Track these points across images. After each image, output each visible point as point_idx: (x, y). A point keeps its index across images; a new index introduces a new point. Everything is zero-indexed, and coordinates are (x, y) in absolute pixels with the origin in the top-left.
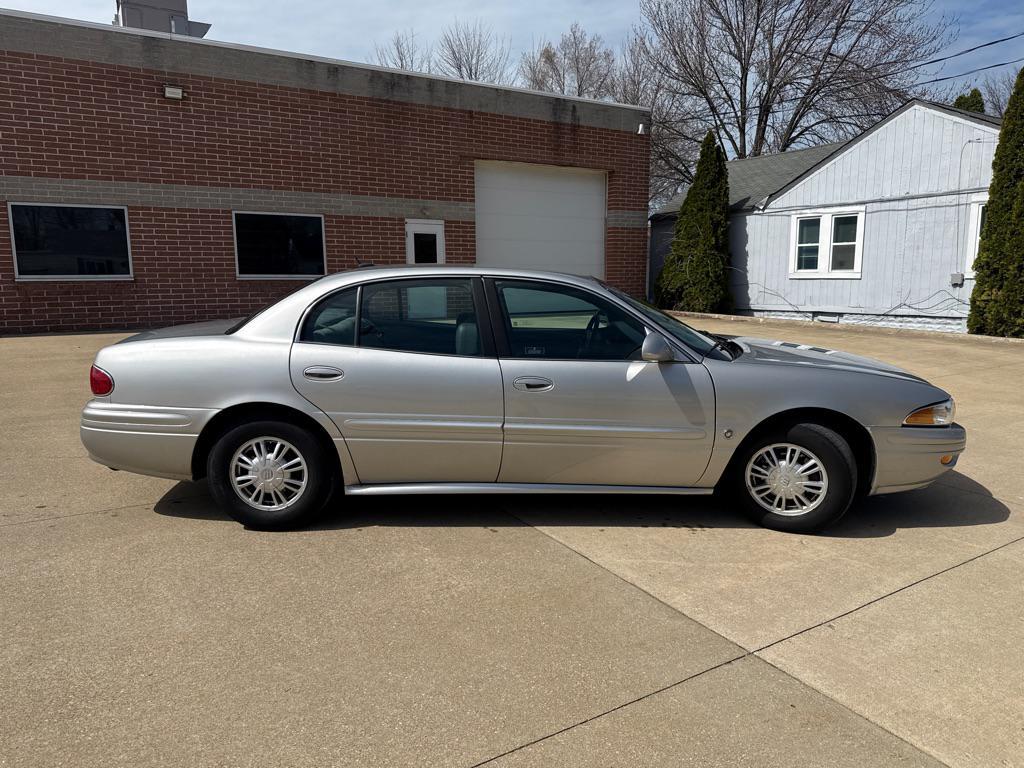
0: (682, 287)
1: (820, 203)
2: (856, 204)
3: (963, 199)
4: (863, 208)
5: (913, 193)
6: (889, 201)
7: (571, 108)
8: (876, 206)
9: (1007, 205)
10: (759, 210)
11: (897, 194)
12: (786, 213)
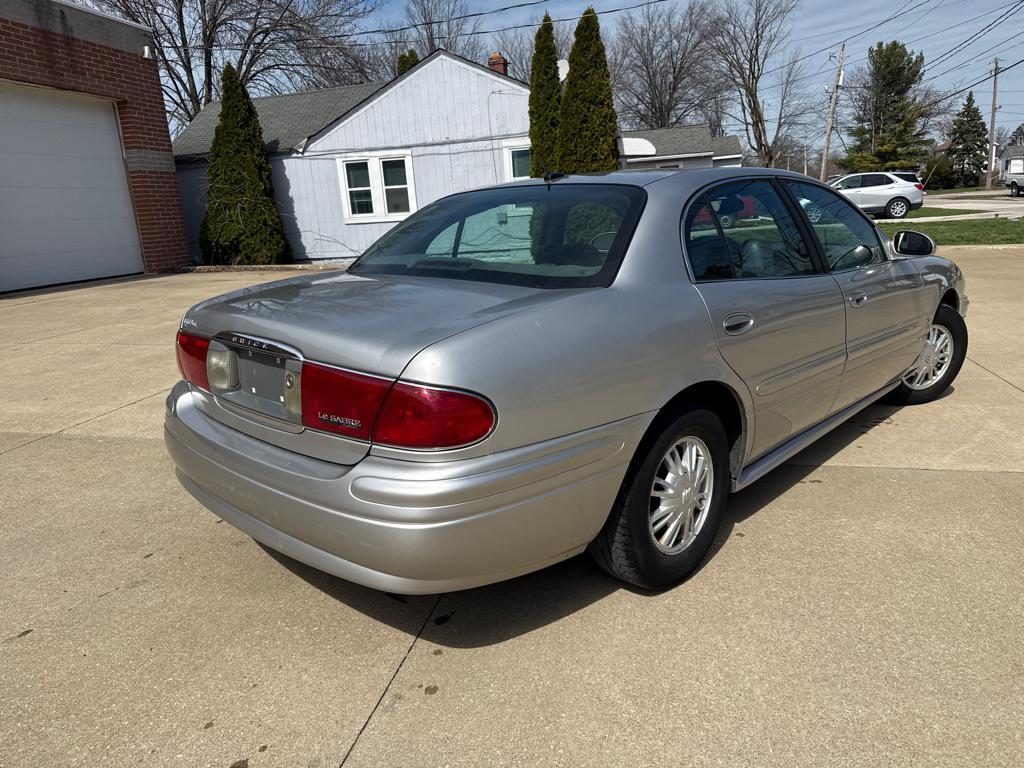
0: (237, 239)
1: (364, 146)
2: (402, 148)
3: (496, 144)
4: (408, 151)
5: (452, 138)
6: (432, 145)
7: (59, 14)
8: (421, 150)
9: (549, 148)
10: (298, 152)
11: (438, 139)
12: (330, 156)
